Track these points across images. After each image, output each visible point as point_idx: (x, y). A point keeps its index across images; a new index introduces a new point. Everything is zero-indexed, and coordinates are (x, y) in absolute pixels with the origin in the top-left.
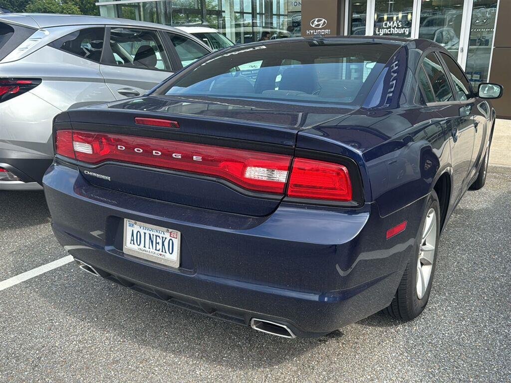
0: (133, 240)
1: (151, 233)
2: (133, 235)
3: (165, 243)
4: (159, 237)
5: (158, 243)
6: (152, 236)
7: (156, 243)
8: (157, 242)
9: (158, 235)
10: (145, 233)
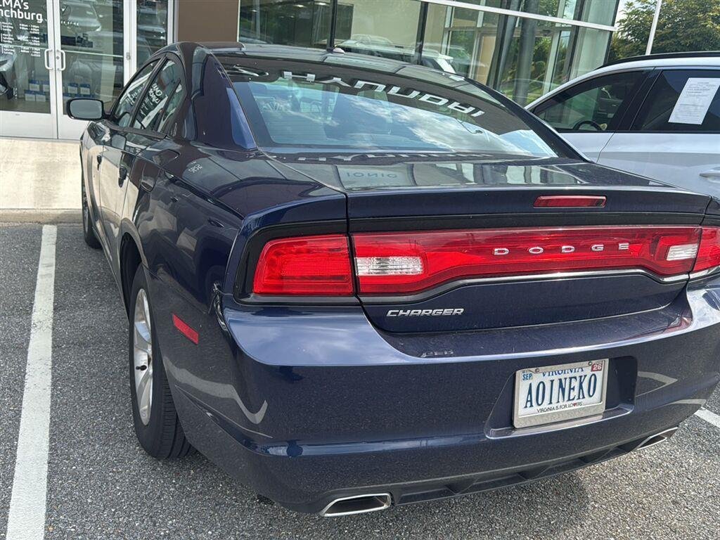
0: (531, 401)
1: (562, 376)
2: (530, 392)
3: (583, 385)
4: (575, 378)
5: (573, 389)
6: (563, 381)
7: (570, 389)
8: (572, 387)
9: (573, 376)
10: (552, 381)
